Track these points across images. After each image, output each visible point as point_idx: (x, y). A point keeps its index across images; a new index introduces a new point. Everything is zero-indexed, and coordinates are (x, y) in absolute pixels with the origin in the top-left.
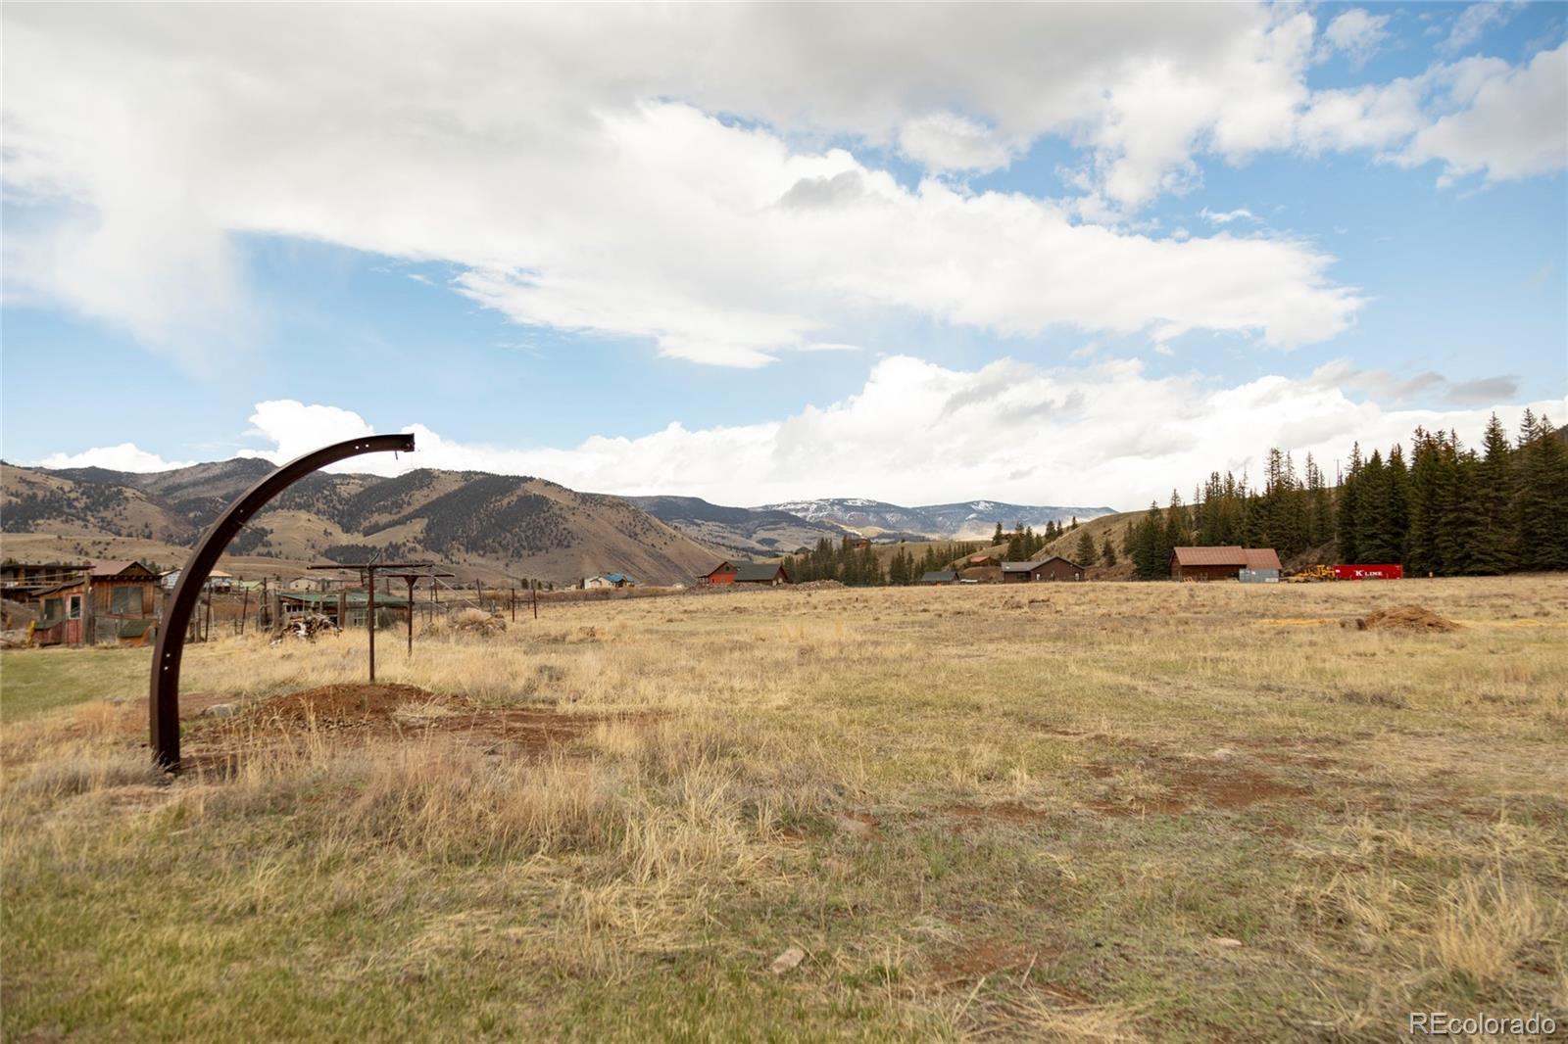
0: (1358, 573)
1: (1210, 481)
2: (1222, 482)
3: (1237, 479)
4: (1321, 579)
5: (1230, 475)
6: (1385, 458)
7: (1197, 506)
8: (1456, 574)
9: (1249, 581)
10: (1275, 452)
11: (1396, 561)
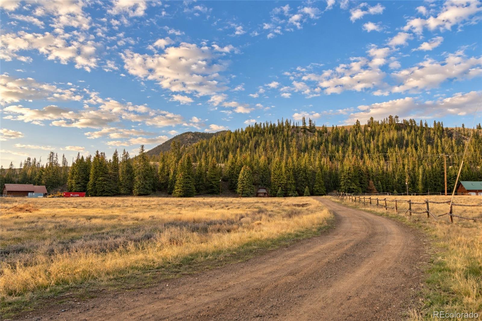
0: (71, 195)
1: (27, 160)
2: (31, 161)
3: (38, 161)
4: (58, 197)
5: (35, 159)
6: (85, 158)
7: (20, 169)
8: (100, 196)
9: (31, 197)
10: (52, 153)
11: (84, 191)
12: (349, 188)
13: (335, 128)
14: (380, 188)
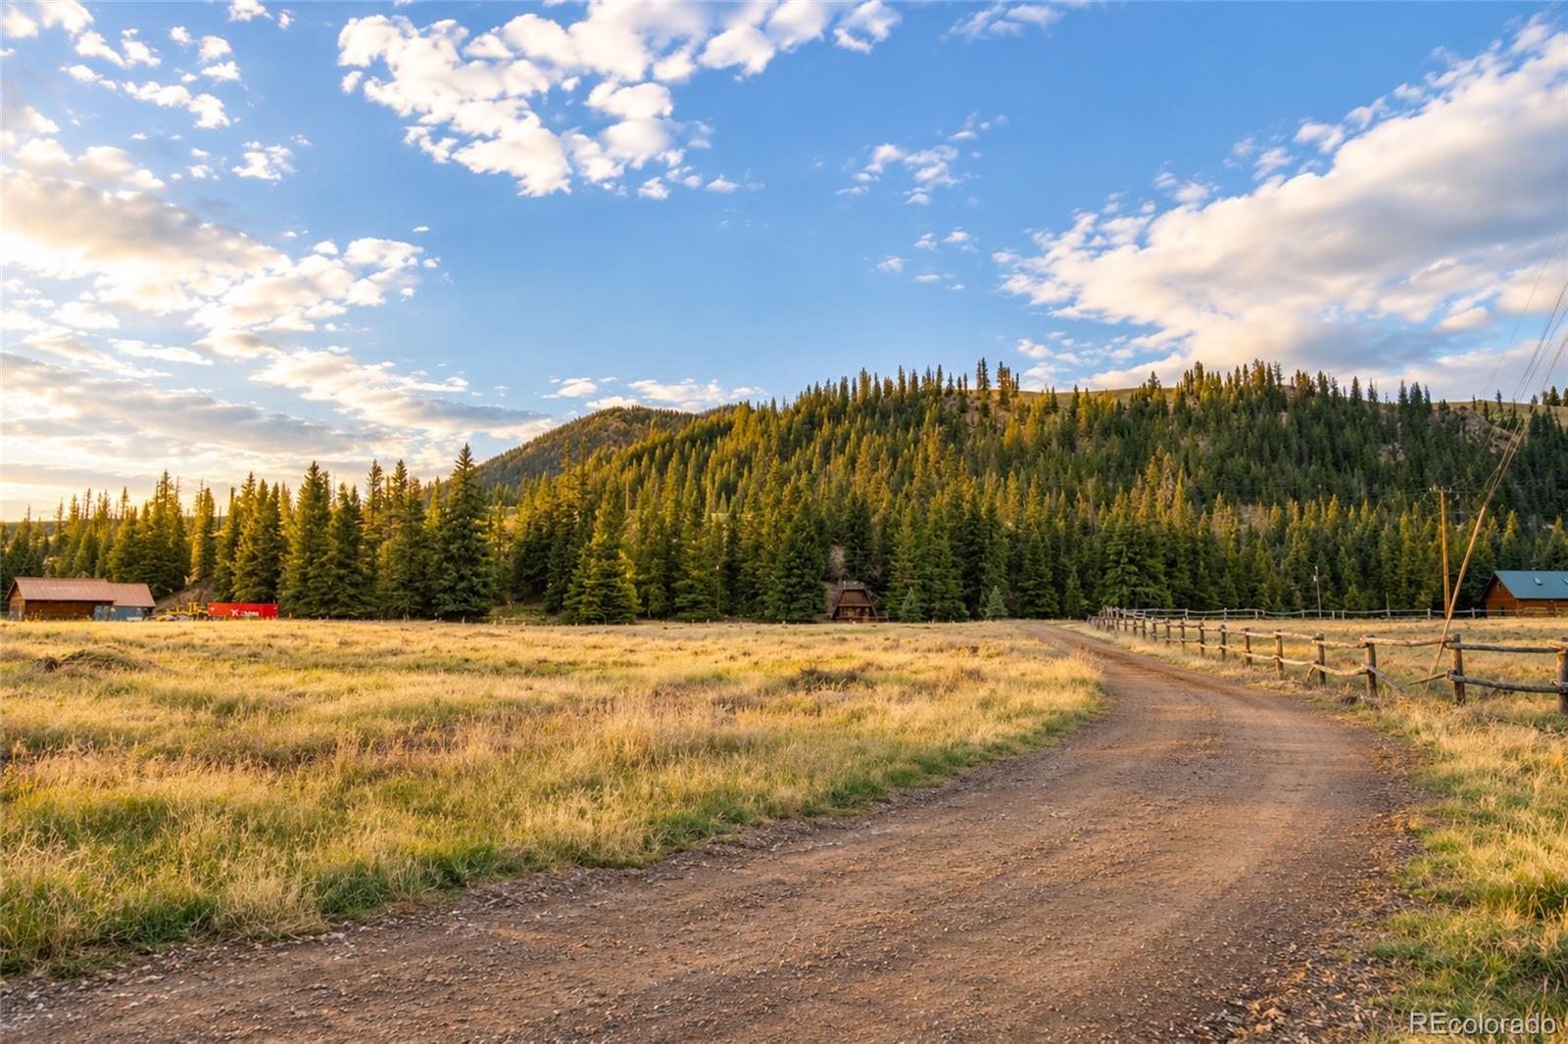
0: (234, 612)
4: (194, 619)
9: (106, 619)
12: (1134, 593)
13: (1082, 396)
14: (1230, 594)
